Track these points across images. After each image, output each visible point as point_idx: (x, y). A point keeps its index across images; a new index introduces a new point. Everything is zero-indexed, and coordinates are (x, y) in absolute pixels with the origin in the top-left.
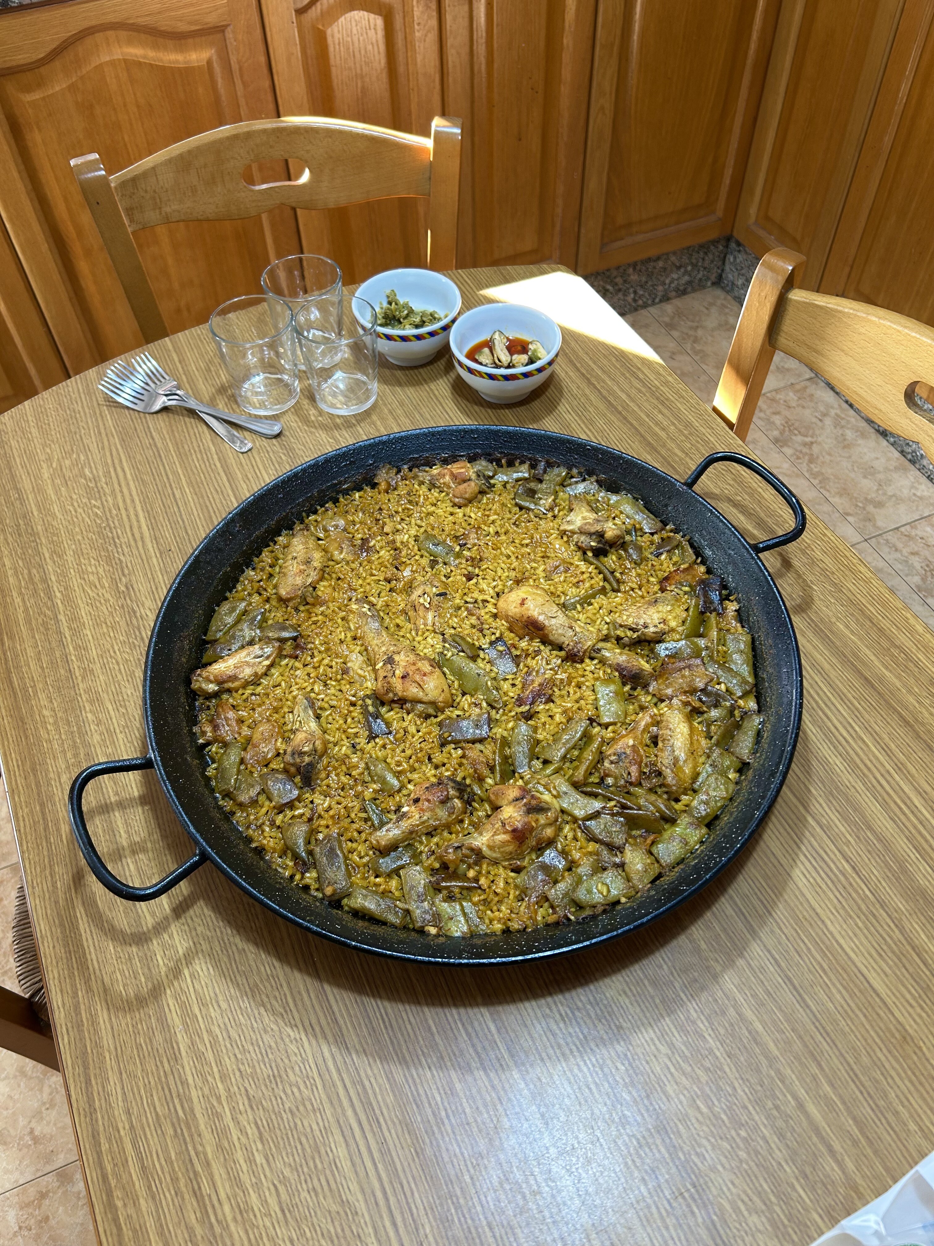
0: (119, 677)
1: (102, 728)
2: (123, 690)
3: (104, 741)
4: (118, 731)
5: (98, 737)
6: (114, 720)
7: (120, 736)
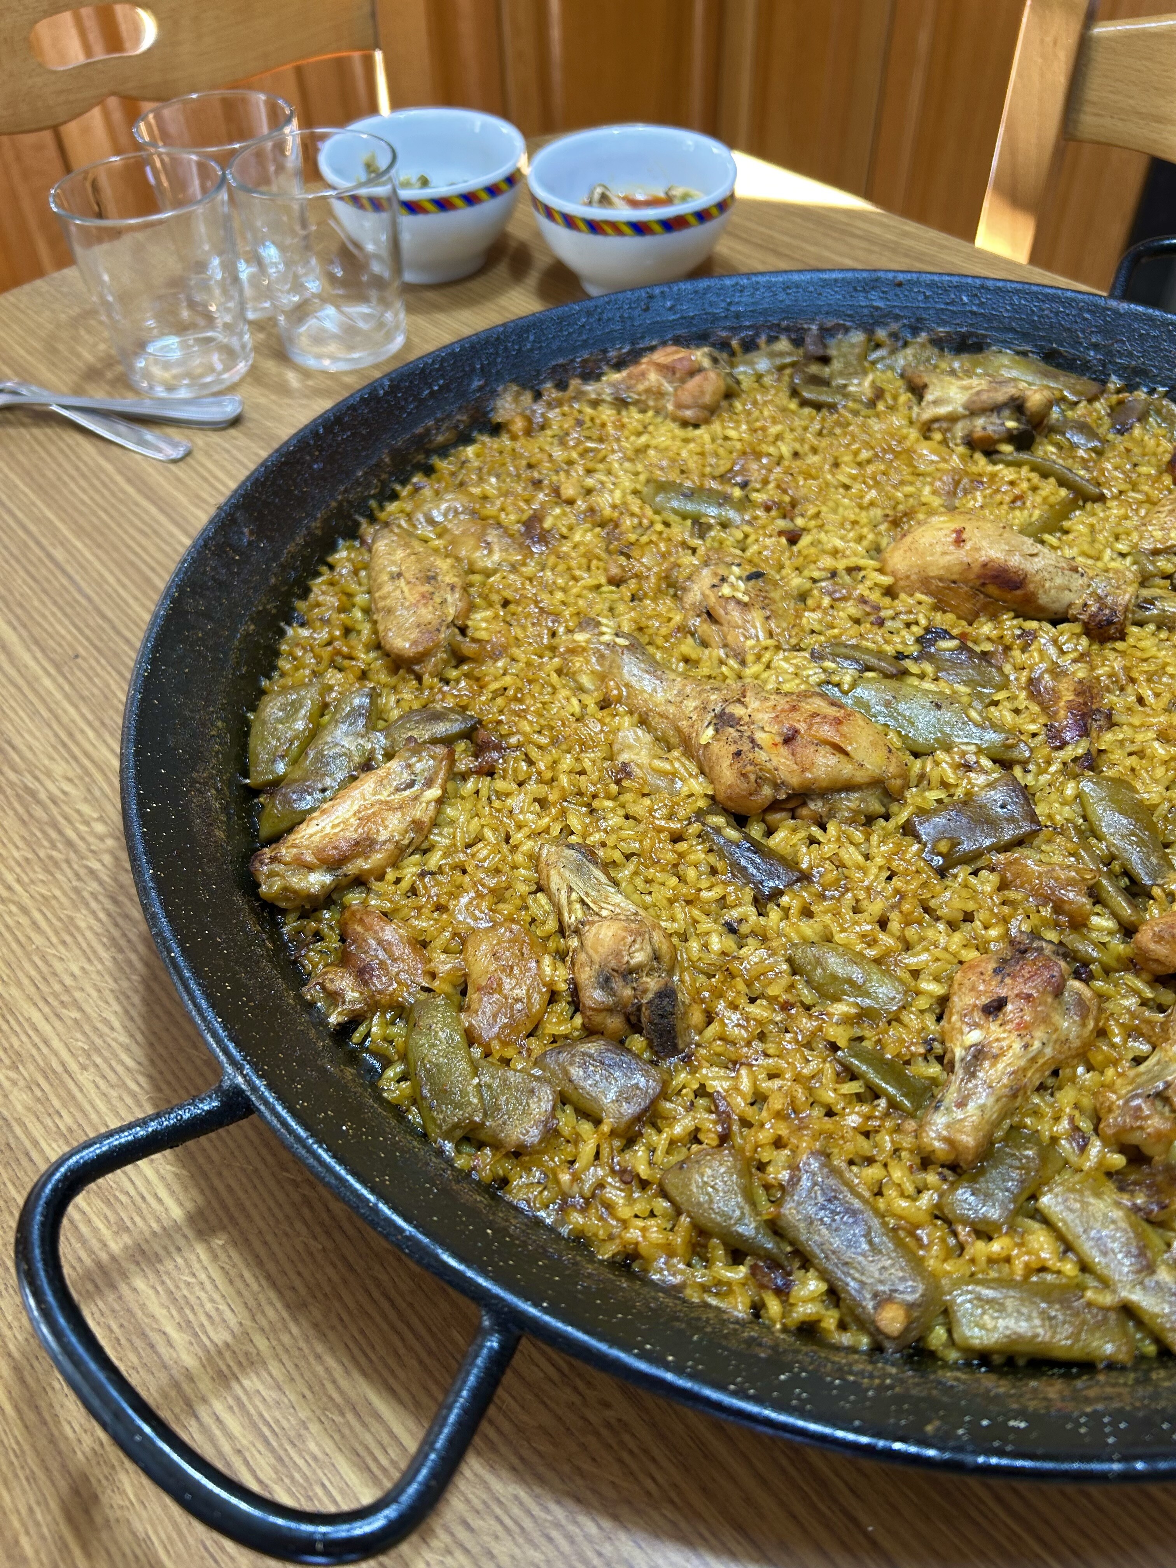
0: (38, 940)
1: (29, 1070)
2: (58, 966)
3: (43, 1101)
4: (73, 1066)
5: (25, 1097)
6: (56, 1043)
7: (85, 1078)
